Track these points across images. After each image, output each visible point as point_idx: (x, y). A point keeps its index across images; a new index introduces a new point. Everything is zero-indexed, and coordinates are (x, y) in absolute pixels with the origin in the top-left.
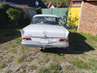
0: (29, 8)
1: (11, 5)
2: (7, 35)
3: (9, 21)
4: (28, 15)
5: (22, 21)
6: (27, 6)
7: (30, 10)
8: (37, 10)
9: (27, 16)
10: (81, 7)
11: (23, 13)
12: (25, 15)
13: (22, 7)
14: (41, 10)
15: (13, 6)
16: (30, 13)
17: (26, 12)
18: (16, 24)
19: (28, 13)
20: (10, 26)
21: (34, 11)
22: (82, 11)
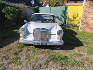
0: (27, 6)
1: (7, 4)
2: (4, 38)
3: (6, 21)
4: (25, 13)
5: (20, 20)
6: (25, 5)
7: (28, 8)
8: (35, 9)
9: (25, 15)
10: (83, 5)
11: (20, 12)
12: (22, 14)
13: (19, 5)
14: (39, 9)
15: (10, 4)
16: (28, 12)
17: (23, 11)
18: (14, 24)
19: (25, 12)
20: (6, 26)
21: (31, 10)
22: (84, 9)
